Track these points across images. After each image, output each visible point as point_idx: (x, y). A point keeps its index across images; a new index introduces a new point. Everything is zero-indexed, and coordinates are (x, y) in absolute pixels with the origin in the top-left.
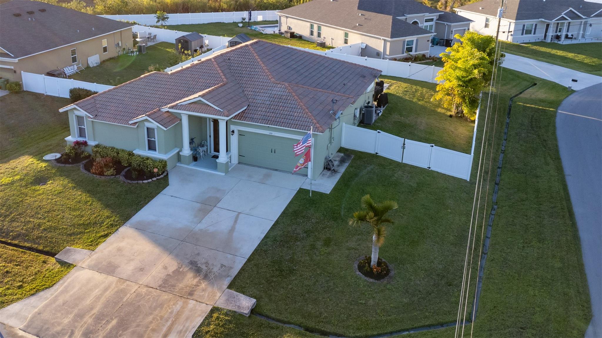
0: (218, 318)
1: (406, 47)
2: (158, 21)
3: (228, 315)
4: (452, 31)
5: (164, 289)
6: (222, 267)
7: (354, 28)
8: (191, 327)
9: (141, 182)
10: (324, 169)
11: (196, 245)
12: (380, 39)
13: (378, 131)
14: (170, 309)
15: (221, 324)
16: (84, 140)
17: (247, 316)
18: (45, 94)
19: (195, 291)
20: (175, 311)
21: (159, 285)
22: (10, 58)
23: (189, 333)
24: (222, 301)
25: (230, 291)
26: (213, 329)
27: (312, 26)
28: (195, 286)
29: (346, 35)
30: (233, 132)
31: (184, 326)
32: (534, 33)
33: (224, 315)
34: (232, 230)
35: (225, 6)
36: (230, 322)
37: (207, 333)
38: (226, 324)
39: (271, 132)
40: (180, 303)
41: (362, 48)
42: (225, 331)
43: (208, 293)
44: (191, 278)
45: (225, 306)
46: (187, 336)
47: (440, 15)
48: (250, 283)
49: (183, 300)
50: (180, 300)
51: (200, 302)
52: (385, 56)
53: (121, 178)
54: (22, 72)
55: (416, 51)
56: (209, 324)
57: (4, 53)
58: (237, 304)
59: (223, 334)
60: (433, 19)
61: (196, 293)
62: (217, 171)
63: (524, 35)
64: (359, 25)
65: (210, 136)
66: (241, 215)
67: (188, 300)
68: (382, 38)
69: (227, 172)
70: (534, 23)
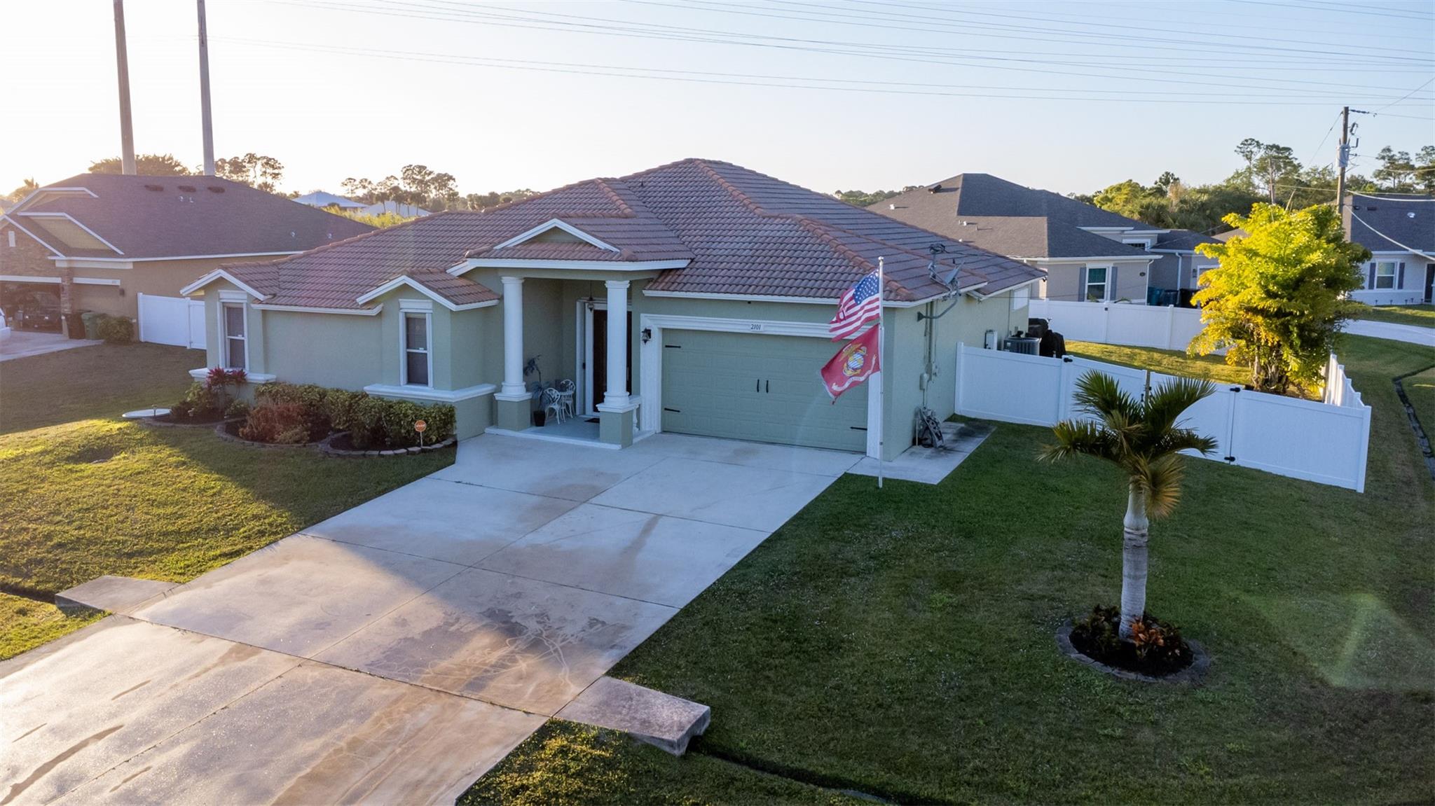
0: (563, 751)
1: (1087, 284)
3: (603, 744)
4: (1195, 271)
5: (384, 673)
6: (591, 625)
8: (457, 774)
9: (376, 453)
10: (914, 443)
11: (514, 576)
14: (390, 721)
15: (574, 767)
16: (240, 369)
17: (677, 752)
18: (188, 348)
19: (491, 679)
20: (408, 727)
21: (369, 662)
22: (113, 258)
23: (445, 790)
24: (585, 706)
25: (615, 681)
26: (542, 783)
28: (492, 666)
30: (648, 332)
31: (433, 770)
32: (1401, 286)
33: (587, 743)
34: (636, 546)
36: (609, 764)
37: (515, 792)
38: (595, 770)
39: (756, 322)
40: (433, 707)
42: (588, 791)
43: (534, 684)
44: (485, 647)
45: (593, 720)
46: (437, 798)
48: (687, 665)
49: (445, 699)
50: (433, 698)
51: (503, 707)
53: (322, 447)
54: (140, 295)
55: (1113, 298)
56: (528, 768)
57: (102, 248)
58: (638, 716)
59: (579, 799)
60: (1144, 245)
61: (492, 684)
62: (599, 441)
63: (1376, 290)
65: (584, 366)
66: (661, 521)
67: (462, 701)
69: (627, 442)
70: (1399, 261)
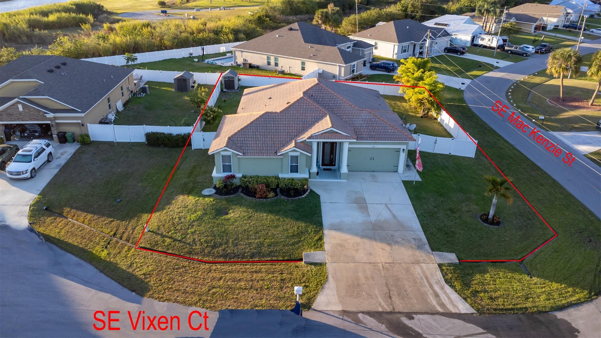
0: (447, 269)
1: (352, 70)
2: (128, 62)
3: (450, 266)
5: (398, 262)
6: (414, 240)
7: (310, 58)
8: (439, 279)
9: (300, 197)
11: (384, 231)
12: (336, 65)
13: (418, 134)
14: (415, 272)
15: (452, 272)
16: (231, 174)
17: (460, 264)
18: (115, 142)
20: (419, 273)
21: (393, 260)
22: (77, 113)
24: (438, 259)
25: (436, 252)
27: (268, 58)
28: (413, 255)
29: (303, 63)
31: (435, 279)
32: (408, 52)
33: (448, 267)
34: (394, 216)
35: (167, 43)
36: (455, 269)
38: (455, 271)
39: (374, 145)
40: (417, 267)
41: (319, 73)
42: (459, 275)
43: (425, 257)
44: (406, 251)
45: (443, 262)
46: (442, 283)
47: (354, 43)
48: (439, 245)
49: (416, 265)
51: (426, 263)
52: (341, 78)
53: (282, 197)
54: (88, 124)
55: (356, 72)
56: (447, 274)
57: (70, 109)
58: (447, 259)
60: (350, 46)
61: (418, 259)
62: (340, 179)
63: (403, 54)
64: (313, 55)
66: (388, 205)
67: (419, 264)
68: (338, 64)
69: (347, 179)
70: (408, 44)
